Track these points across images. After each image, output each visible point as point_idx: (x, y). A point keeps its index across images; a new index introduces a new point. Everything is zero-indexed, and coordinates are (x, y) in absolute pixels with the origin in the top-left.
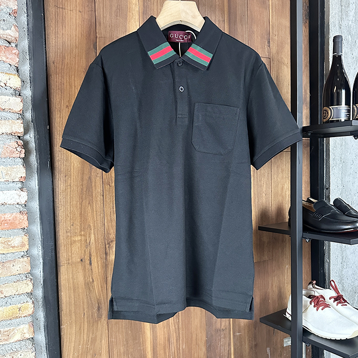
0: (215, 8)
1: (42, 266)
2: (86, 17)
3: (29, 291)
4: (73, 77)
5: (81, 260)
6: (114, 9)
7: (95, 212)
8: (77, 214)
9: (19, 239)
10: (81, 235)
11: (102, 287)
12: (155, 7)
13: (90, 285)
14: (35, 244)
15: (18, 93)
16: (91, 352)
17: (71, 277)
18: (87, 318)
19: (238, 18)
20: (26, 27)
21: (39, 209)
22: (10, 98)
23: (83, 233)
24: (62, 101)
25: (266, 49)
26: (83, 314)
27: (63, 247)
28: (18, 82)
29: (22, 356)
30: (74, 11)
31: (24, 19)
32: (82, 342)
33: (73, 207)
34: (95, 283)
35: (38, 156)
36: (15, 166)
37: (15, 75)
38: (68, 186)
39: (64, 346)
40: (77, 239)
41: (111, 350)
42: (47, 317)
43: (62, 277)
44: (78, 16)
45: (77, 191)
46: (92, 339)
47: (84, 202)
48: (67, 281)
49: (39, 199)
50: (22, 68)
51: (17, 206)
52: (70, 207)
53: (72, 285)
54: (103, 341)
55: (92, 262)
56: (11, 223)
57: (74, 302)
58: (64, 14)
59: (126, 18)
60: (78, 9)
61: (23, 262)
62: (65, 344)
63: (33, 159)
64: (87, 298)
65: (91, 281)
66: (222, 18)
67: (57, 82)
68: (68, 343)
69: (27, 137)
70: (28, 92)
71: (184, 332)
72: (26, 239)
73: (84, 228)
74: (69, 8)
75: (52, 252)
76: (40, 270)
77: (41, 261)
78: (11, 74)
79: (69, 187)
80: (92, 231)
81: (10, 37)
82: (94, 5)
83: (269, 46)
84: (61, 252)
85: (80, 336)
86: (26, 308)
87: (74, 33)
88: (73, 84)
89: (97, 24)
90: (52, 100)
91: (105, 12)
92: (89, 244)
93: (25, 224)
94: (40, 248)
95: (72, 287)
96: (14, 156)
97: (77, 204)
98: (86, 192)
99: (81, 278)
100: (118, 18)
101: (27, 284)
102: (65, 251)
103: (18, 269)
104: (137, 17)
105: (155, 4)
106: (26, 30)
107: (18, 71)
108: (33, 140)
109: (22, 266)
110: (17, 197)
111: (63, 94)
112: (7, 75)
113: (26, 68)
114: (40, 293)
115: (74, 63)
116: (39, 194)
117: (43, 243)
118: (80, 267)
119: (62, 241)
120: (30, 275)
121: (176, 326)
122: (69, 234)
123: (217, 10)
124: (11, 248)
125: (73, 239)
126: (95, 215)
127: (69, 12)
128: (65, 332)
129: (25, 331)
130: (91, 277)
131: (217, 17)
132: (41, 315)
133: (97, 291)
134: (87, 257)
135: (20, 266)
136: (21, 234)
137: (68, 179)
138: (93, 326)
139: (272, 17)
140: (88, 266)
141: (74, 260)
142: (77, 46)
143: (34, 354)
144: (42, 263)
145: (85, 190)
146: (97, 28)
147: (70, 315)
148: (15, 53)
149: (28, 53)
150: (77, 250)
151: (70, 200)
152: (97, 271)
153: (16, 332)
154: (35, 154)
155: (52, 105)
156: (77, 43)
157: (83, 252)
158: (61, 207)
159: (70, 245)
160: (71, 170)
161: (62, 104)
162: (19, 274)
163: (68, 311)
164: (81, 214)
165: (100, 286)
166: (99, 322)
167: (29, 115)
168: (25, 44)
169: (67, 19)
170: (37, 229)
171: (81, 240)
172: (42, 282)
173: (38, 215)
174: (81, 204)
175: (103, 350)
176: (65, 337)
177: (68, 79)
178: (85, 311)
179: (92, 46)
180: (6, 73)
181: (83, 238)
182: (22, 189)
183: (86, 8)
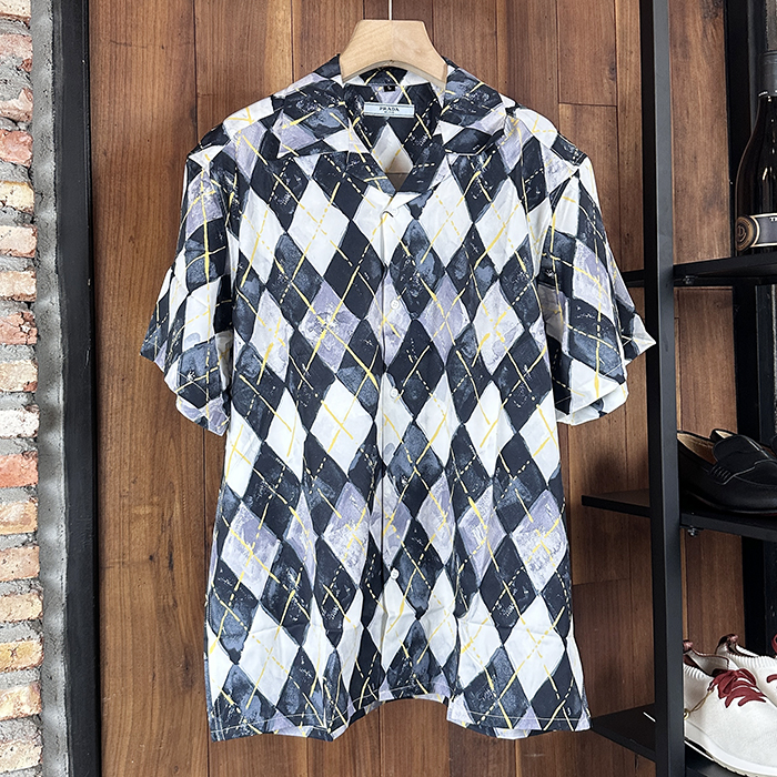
0: (473, 9)
1: (64, 567)
2: (175, 56)
3: (35, 616)
4: (145, 179)
5: (151, 558)
6: (236, 34)
7: (184, 456)
8: (145, 457)
9: (18, 509)
10: (152, 504)
11: (194, 620)
12: (330, 22)
13: (167, 613)
14: (53, 520)
15: (28, 218)
16: (168, 761)
17: (126, 592)
18: (161, 685)
19: (532, 23)
20: (50, 88)
21: (65, 447)
22: (12, 228)
23: (155, 499)
24: (122, 228)
25: (606, 86)
26: (150, 677)
27: (112, 527)
28: (28, 197)
29: (14, 752)
30: (151, 47)
31: (46, 73)
32: (147, 737)
33: (136, 444)
34: (180, 608)
35: (66, 340)
36: (17, 362)
37: (23, 183)
38: (127, 399)
39: (108, 743)
40: (142, 512)
41: (213, 762)
42: (71, 674)
43: (107, 592)
44: (157, 57)
45: (147, 410)
46: (169, 732)
47: (160, 433)
48: (118, 601)
49: (65, 427)
50: (39, 169)
51: (18, 441)
52: (131, 445)
53: (128, 611)
54: (195, 739)
55: (175, 563)
56: (5, 475)
57: (133, 650)
58: (129, 54)
59: (262, 52)
60: (158, 42)
61: (23, 555)
62: (109, 737)
63: (56, 346)
64: (162, 641)
65: (171, 604)
66: (491, 27)
67: (110, 191)
68: (116, 736)
69: (45, 303)
70: (50, 215)
71: (392, 737)
72: (33, 507)
73: (158, 489)
74: (140, 42)
75: (87, 538)
76: (60, 573)
77: (64, 555)
78: (15, 183)
79: (129, 402)
80: (176, 496)
81: (16, 113)
82: (192, 33)
83: (614, 79)
84: (107, 539)
85: (144, 724)
86: (27, 652)
87: (149, 91)
88: (145, 194)
89: (199, 69)
90: (100, 227)
91: (216, 42)
92: (170, 524)
93: (32, 478)
94: (64, 529)
95: (128, 614)
96: (15, 341)
97: (145, 437)
98: (166, 413)
99: (148, 597)
100: (245, 52)
101: (32, 602)
102: (117, 536)
103: (15, 569)
104: (287, 47)
105: (329, 15)
106: (50, 95)
107: (30, 175)
108: (57, 308)
109: (23, 563)
110: (19, 422)
111: (123, 215)
112: (7, 185)
113: (48, 169)
114: (58, 622)
115: (147, 152)
116: (65, 417)
117: (70, 518)
118: (147, 572)
119: (111, 516)
120: (39, 583)
121: (373, 722)
122: (126, 501)
123: (478, 12)
124: (2, 527)
125: (134, 511)
126: (183, 460)
127: (140, 50)
128: (111, 711)
129: (24, 699)
130: (170, 597)
131: (478, 28)
132: (59, 670)
133: (183, 628)
134: (164, 552)
135: (19, 563)
136: (22, 498)
137: (128, 385)
138: (172, 704)
139: (622, 14)
140: (164, 572)
141: (135, 556)
142: (155, 117)
143: (39, 749)
144: (65, 560)
145: (163, 407)
146: (198, 77)
147: (123, 675)
148: (24, 143)
149: (52, 139)
150: (143, 535)
151: (131, 430)
152: (185, 584)
153: (5, 699)
154: (60, 336)
155: (101, 237)
156: (155, 111)
157: (155, 540)
158: (112, 443)
159: (126, 525)
160: (134, 367)
161: (122, 233)
162: (16, 580)
163: (118, 665)
164: (153, 459)
165: (190, 615)
166: (187, 697)
167: (50, 260)
168: (47, 121)
169: (134, 65)
170: (57, 488)
171: (151, 514)
172: (64, 600)
173: (62, 460)
174: (154, 438)
175: (193, 759)
176: (110, 721)
177: (134, 185)
178: (157, 669)
179: (187, 115)
180: (5, 182)
181: (156, 509)
182: (28, 407)
183: (175, 39)
